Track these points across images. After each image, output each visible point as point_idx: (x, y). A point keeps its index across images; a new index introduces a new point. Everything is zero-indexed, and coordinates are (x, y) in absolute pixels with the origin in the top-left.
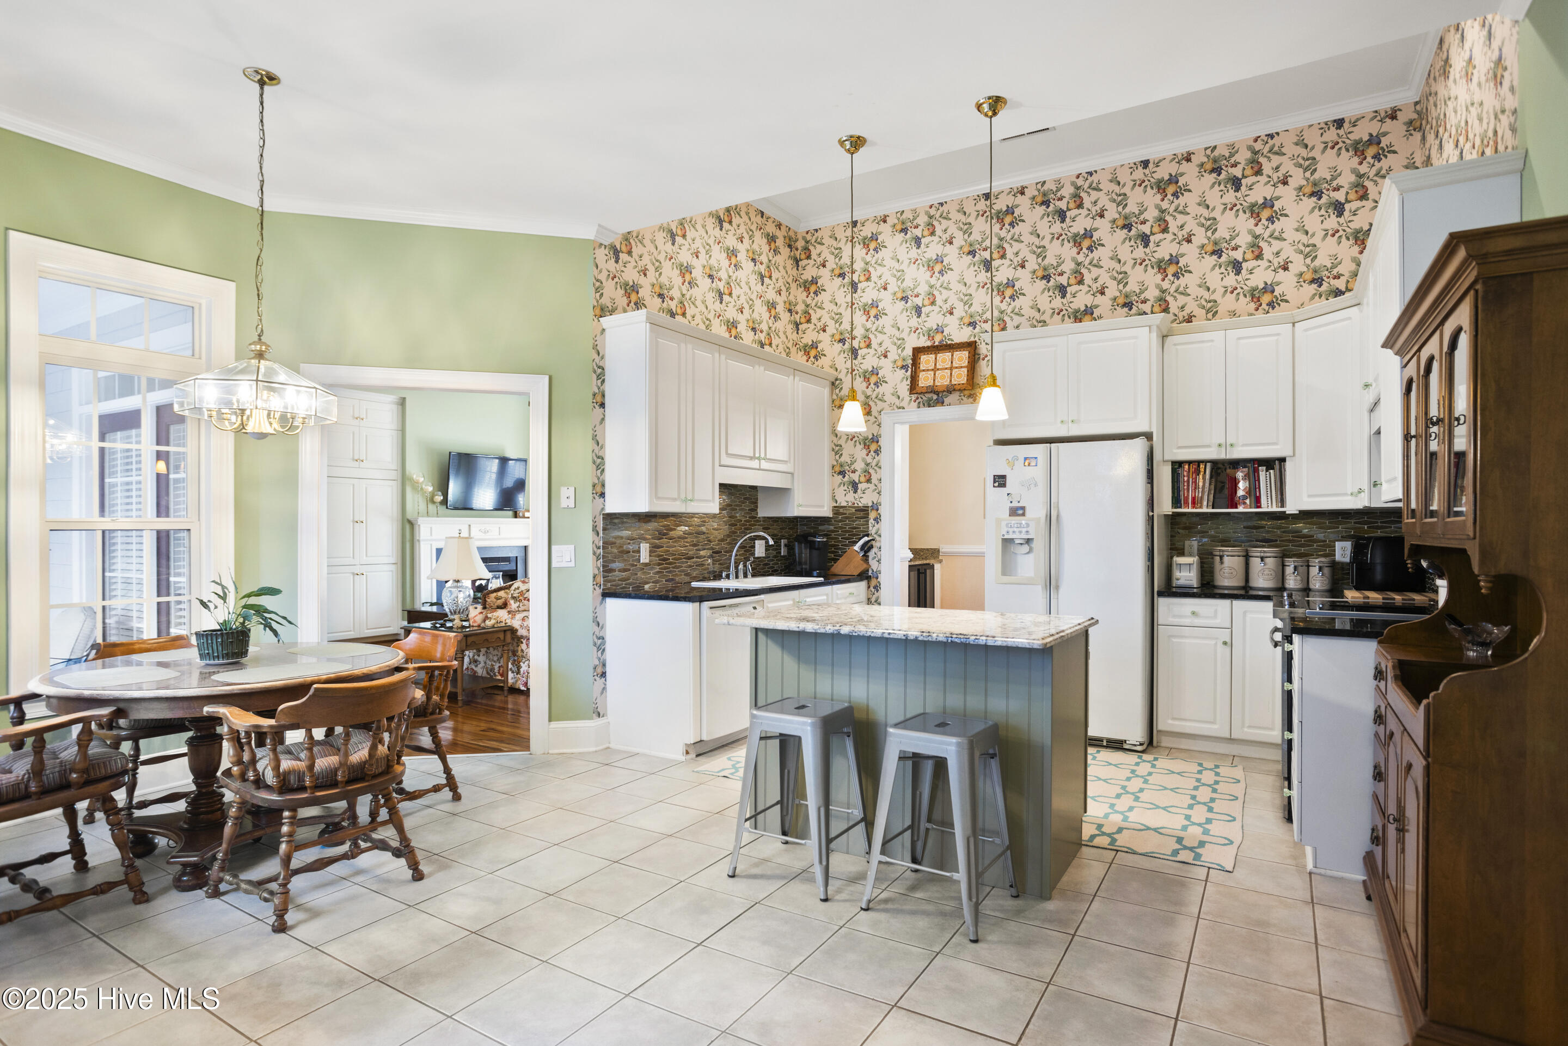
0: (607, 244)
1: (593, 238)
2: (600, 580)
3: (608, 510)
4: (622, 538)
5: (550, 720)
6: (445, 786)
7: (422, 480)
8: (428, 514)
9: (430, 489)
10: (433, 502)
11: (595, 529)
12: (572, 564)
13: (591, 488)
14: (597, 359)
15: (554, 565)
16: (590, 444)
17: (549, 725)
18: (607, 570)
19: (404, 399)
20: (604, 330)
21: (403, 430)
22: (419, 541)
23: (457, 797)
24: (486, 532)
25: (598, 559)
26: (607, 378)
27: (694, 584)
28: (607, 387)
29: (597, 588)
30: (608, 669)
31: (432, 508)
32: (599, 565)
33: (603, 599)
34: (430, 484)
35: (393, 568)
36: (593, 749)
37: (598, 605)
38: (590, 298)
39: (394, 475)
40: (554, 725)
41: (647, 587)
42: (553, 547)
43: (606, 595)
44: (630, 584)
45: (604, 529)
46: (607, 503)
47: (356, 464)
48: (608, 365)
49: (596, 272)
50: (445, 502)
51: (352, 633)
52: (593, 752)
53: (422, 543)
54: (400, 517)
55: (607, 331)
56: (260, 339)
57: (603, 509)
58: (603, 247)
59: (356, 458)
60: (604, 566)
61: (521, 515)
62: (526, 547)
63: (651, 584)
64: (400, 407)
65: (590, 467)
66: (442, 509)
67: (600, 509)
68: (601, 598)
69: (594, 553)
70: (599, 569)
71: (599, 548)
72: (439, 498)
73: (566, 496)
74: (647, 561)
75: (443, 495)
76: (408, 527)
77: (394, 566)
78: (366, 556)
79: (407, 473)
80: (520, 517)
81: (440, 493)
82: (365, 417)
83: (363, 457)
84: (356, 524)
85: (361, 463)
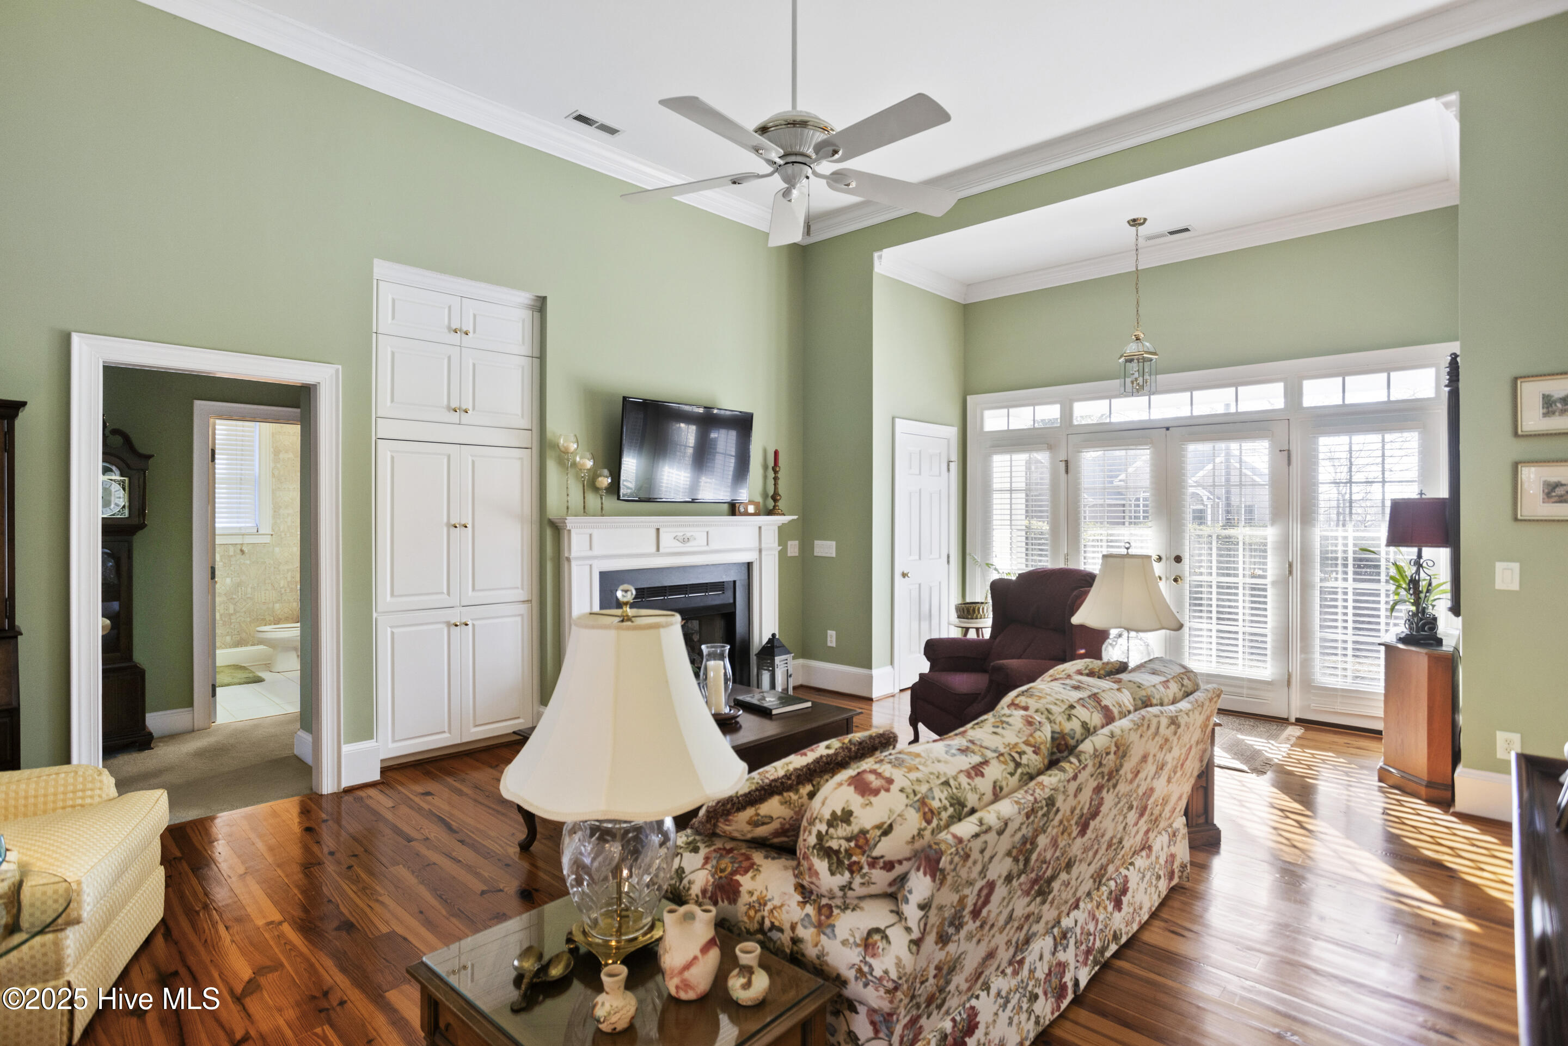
7: (573, 446)
8: (585, 511)
9: (589, 464)
10: (596, 489)
19: (542, 300)
21: (541, 357)
22: (568, 560)
24: (685, 540)
31: (593, 501)
34: (588, 455)
35: (523, 609)
39: (525, 439)
47: (455, 417)
50: (615, 488)
51: (447, 735)
53: (574, 564)
54: (536, 516)
59: (453, 405)
61: (742, 510)
62: (749, 565)
64: (537, 315)
66: (610, 503)
72: (605, 481)
75: (611, 475)
76: (549, 532)
77: (526, 606)
78: (474, 589)
79: (549, 435)
80: (741, 514)
81: (606, 472)
82: (471, 330)
83: (468, 404)
84: (453, 529)
85: (463, 414)
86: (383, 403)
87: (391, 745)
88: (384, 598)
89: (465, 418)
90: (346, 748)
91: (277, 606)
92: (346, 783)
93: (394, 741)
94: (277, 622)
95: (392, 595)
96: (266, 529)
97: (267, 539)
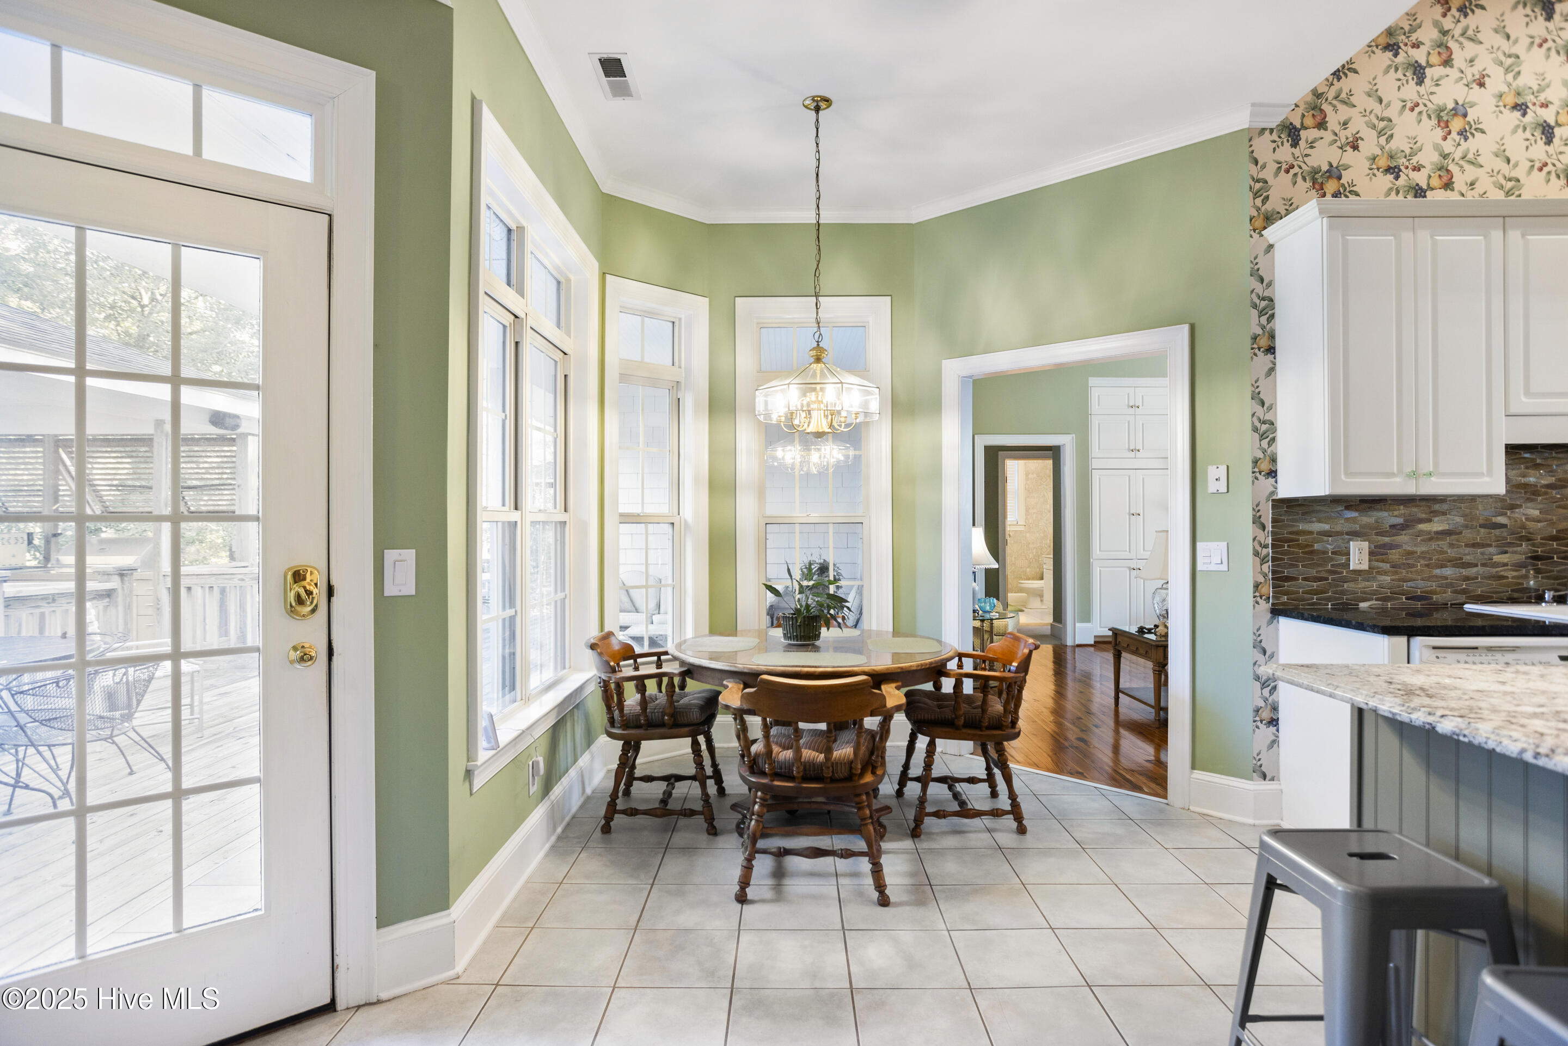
0: (1273, 125)
1: (1246, 126)
2: (1268, 590)
3: (1283, 493)
4: (1311, 533)
5: (1193, 767)
6: (1007, 813)
11: (1257, 521)
12: (1224, 567)
13: (1250, 465)
14: (1259, 288)
15: (1200, 567)
16: (1249, 406)
17: (1192, 773)
18: (1279, 579)
20: (1271, 246)
23: (1022, 830)
25: (1263, 561)
26: (1277, 311)
27: (1469, 607)
28: (1279, 325)
29: (1262, 602)
30: (1282, 715)
32: (1267, 571)
33: (1273, 618)
36: (1251, 821)
37: (1264, 625)
38: (1246, 206)
40: (1198, 774)
41: (1363, 605)
42: (1199, 545)
43: (1277, 612)
44: (1329, 599)
45: (1274, 521)
46: (1279, 485)
47: (1132, 454)
48: (1281, 293)
49: (1253, 170)
52: (1250, 825)
55: (1277, 248)
56: (818, 345)
57: (1273, 493)
58: (1267, 132)
59: (1132, 448)
60: (1274, 572)
63: (1374, 602)
65: (1250, 439)
67: (1267, 493)
68: (1269, 615)
69: (1256, 554)
70: (1265, 575)
71: (1266, 546)
73: (1214, 479)
74: (1365, 566)
82: (1141, 405)
83: (1139, 447)
84: (1132, 516)
85: (1137, 452)
86: (1095, 451)
87: (1099, 629)
88: (1096, 552)
89: (1138, 454)
90: (1078, 625)
91: (1028, 570)
92: (1077, 642)
93: (1101, 627)
94: (1029, 579)
95: (1100, 550)
96: (1022, 522)
97: (1022, 528)
